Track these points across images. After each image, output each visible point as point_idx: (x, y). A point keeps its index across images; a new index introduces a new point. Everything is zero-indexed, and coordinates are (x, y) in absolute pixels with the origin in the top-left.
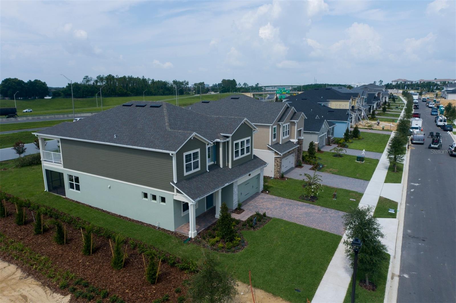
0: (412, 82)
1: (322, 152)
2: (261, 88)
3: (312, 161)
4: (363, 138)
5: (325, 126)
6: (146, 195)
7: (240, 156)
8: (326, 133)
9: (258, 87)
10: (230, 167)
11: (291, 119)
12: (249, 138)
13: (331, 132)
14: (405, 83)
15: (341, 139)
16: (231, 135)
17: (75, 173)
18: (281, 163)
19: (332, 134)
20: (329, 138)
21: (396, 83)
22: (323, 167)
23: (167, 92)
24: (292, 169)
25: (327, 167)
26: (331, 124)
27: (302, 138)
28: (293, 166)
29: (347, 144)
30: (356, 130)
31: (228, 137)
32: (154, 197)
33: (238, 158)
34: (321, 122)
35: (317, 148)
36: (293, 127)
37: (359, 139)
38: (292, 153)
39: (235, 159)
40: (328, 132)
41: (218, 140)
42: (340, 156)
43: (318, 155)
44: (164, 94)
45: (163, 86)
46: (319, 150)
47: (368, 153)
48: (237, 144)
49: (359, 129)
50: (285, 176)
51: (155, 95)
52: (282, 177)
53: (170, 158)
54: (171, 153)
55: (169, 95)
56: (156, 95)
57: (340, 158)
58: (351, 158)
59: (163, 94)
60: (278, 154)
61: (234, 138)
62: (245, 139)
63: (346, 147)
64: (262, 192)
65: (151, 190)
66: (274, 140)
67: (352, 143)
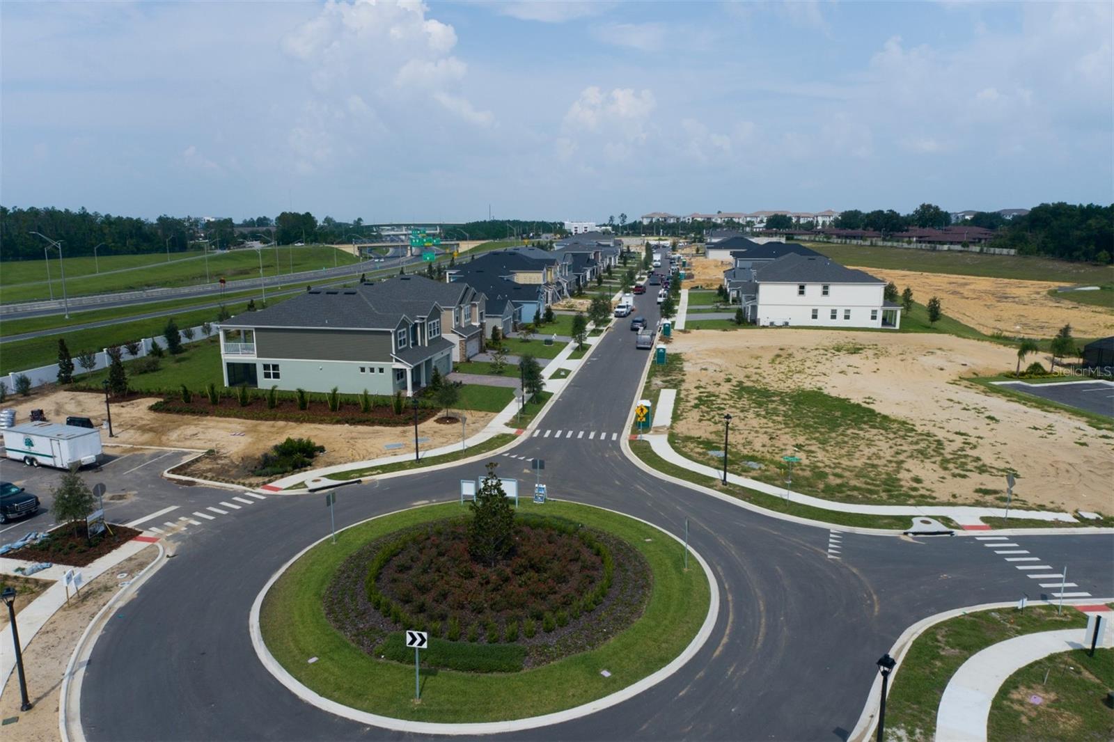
0: (678, 219)
1: (508, 339)
2: (369, 228)
3: (498, 346)
4: (558, 322)
5: (509, 307)
6: (363, 370)
7: (433, 337)
8: (511, 317)
9: (362, 227)
10: (426, 345)
11: (472, 301)
12: (438, 320)
13: (517, 316)
14: (665, 220)
15: (530, 324)
16: (426, 317)
17: (271, 361)
18: (466, 346)
19: (520, 318)
20: (515, 323)
21: (649, 220)
22: (508, 351)
23: (145, 246)
24: (476, 354)
25: (513, 352)
26: (516, 305)
27: (485, 321)
28: (477, 351)
29: (538, 329)
30: (549, 313)
31: (423, 319)
32: (372, 370)
33: (431, 338)
34: (504, 302)
35: (501, 335)
36: (474, 309)
37: (554, 323)
38: (476, 337)
39: (430, 338)
40: (514, 315)
41: (417, 321)
42: (527, 341)
43: (503, 342)
44: (138, 251)
45: (134, 231)
46: (504, 337)
47: (559, 337)
48: (430, 325)
49: (553, 311)
50: (471, 360)
51: (117, 253)
52: (468, 361)
53: (391, 334)
54: (391, 330)
55: (150, 253)
56: (119, 254)
57: (528, 344)
58: (539, 342)
59: (135, 250)
60: (463, 337)
61: (429, 320)
62: (435, 321)
63: (537, 332)
64: (452, 372)
65: (367, 364)
66: (457, 323)
67: (543, 327)
